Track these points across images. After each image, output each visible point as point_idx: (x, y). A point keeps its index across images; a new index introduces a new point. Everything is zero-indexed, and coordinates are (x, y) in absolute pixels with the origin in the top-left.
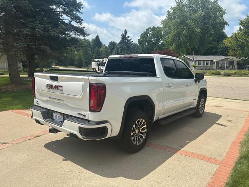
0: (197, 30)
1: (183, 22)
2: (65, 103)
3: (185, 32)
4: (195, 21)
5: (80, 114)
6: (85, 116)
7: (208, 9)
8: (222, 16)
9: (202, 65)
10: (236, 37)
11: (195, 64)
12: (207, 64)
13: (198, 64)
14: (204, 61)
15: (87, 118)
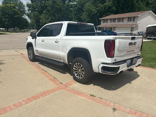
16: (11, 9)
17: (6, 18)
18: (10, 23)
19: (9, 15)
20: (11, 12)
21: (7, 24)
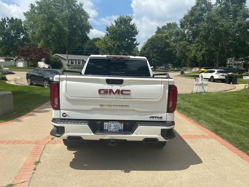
0: (66, 29)
1: (51, 19)
2: (131, 108)
3: (53, 29)
4: (63, 20)
5: (153, 117)
6: (161, 118)
7: (73, 10)
8: (87, 20)
9: (74, 64)
10: (105, 41)
11: (69, 62)
12: (79, 63)
13: (71, 63)
14: (76, 60)
15: (164, 119)
16: (162, 40)
17: (155, 53)
18: (157, 59)
19: (158, 48)
20: (161, 45)
21: (154, 61)
